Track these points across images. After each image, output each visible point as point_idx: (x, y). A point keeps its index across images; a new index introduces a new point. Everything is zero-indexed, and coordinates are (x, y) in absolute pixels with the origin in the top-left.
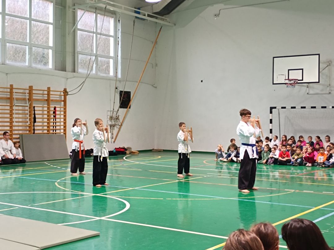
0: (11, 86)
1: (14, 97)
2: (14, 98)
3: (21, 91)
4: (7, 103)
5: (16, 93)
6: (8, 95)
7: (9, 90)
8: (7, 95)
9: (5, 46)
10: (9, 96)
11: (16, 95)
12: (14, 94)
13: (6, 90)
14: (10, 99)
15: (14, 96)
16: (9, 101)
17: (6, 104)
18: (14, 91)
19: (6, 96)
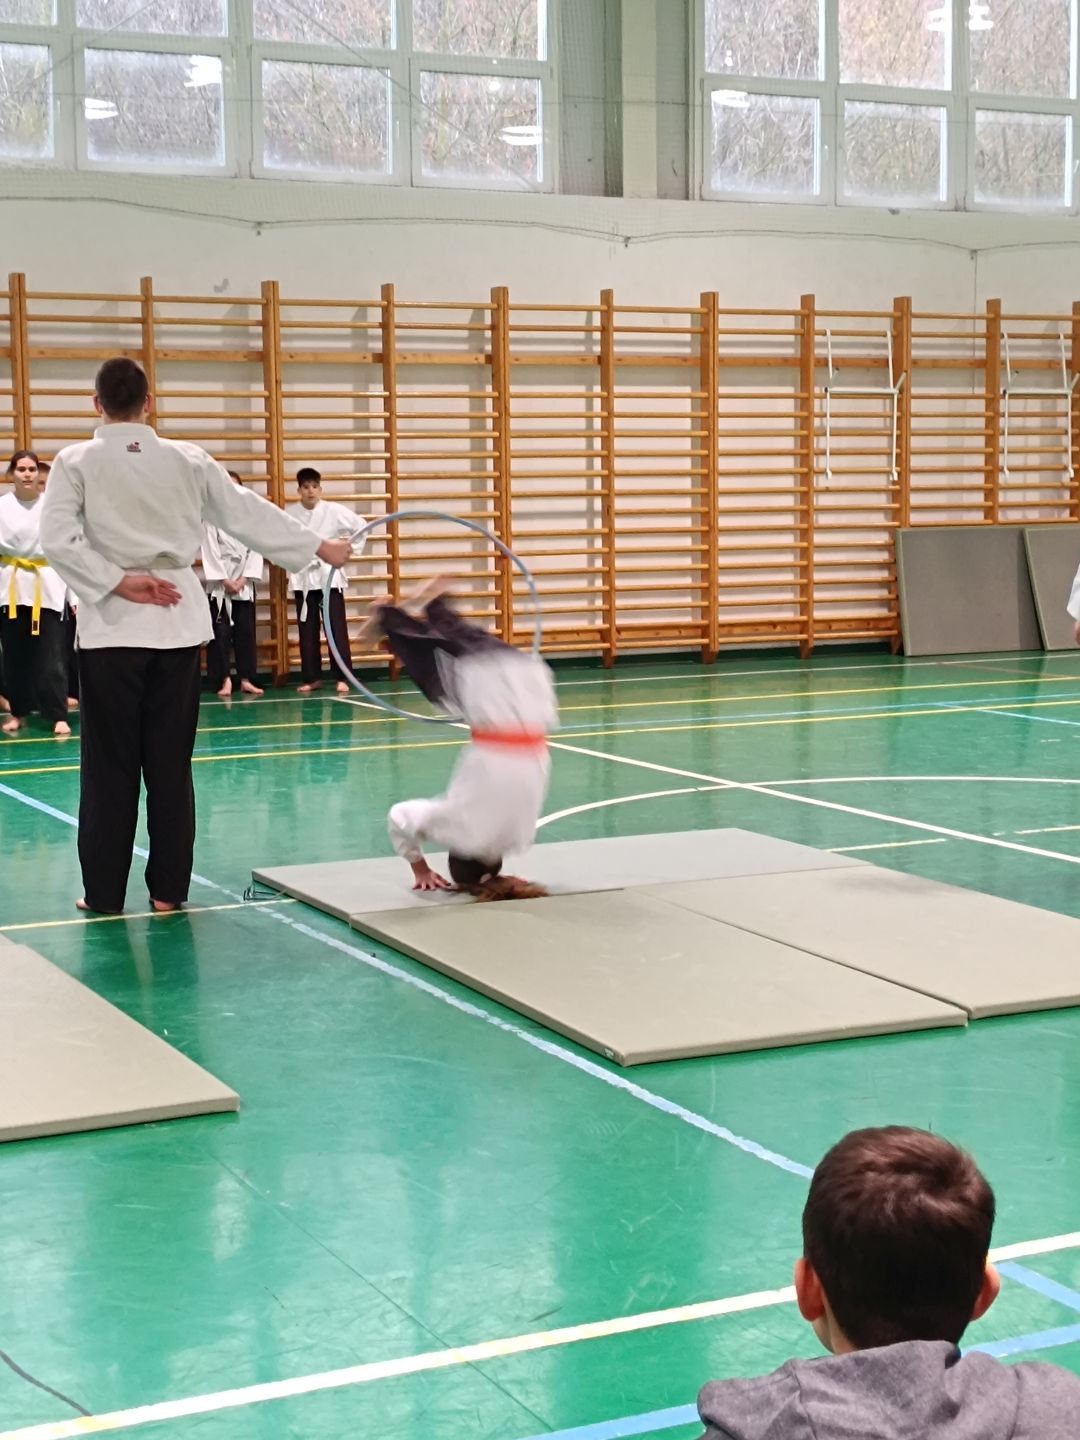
0: (994, 305)
1: (1006, 354)
2: (1004, 363)
3: (1040, 327)
4: (972, 385)
5: (1011, 336)
6: (980, 348)
7: (981, 327)
8: (973, 348)
9: (969, 123)
10: (981, 354)
11: (1012, 348)
12: (1002, 342)
13: (968, 327)
14: (989, 367)
15: (1002, 354)
16: (981, 375)
17: (968, 391)
18: (1005, 327)
19: (968, 354)
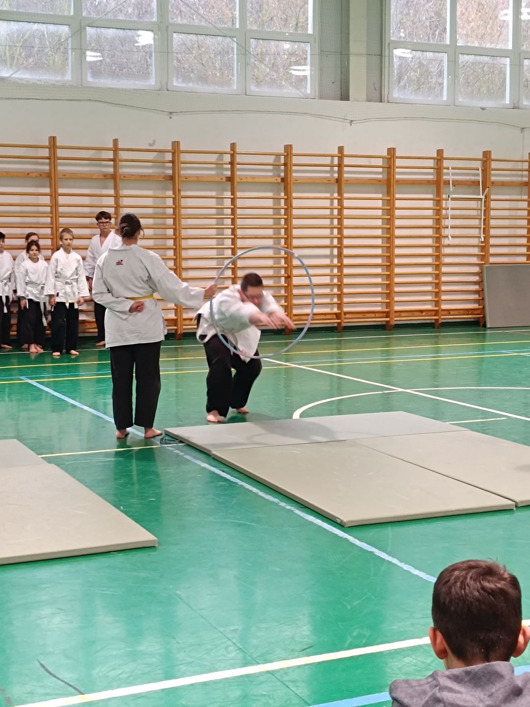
4: (521, 195)
6: (525, 176)
7: (526, 166)
8: (522, 176)
9: (521, 65)
10: (526, 179)
13: (519, 166)
16: (525, 189)
17: (519, 197)
19: (519, 179)
